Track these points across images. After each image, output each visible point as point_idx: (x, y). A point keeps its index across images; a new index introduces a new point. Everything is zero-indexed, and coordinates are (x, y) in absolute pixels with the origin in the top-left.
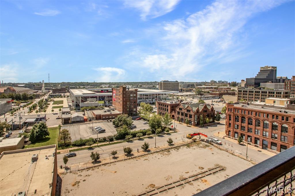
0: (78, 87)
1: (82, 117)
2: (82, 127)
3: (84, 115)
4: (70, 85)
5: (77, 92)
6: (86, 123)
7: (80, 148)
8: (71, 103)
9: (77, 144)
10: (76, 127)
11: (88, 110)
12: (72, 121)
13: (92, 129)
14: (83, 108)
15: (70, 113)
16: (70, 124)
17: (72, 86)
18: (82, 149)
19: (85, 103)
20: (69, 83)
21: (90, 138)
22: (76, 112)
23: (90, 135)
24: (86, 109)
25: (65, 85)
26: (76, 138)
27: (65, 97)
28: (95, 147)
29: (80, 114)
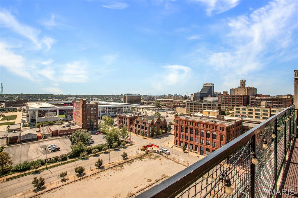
0: (39, 99)
1: (35, 134)
2: (34, 146)
3: (39, 131)
4: (31, 97)
5: (34, 106)
6: (39, 141)
7: (23, 173)
8: (26, 118)
9: (19, 169)
10: (25, 147)
11: (44, 126)
12: (21, 139)
13: (45, 147)
14: (39, 123)
15: (20, 131)
16: (19, 143)
17: (33, 98)
18: (25, 175)
19: (42, 117)
20: (30, 94)
21: (37, 160)
22: (31, 128)
23: (41, 155)
24: (43, 124)
25: (24, 97)
26: (21, 161)
27: (20, 111)
28: (43, 169)
29: (33, 131)
